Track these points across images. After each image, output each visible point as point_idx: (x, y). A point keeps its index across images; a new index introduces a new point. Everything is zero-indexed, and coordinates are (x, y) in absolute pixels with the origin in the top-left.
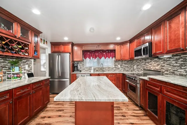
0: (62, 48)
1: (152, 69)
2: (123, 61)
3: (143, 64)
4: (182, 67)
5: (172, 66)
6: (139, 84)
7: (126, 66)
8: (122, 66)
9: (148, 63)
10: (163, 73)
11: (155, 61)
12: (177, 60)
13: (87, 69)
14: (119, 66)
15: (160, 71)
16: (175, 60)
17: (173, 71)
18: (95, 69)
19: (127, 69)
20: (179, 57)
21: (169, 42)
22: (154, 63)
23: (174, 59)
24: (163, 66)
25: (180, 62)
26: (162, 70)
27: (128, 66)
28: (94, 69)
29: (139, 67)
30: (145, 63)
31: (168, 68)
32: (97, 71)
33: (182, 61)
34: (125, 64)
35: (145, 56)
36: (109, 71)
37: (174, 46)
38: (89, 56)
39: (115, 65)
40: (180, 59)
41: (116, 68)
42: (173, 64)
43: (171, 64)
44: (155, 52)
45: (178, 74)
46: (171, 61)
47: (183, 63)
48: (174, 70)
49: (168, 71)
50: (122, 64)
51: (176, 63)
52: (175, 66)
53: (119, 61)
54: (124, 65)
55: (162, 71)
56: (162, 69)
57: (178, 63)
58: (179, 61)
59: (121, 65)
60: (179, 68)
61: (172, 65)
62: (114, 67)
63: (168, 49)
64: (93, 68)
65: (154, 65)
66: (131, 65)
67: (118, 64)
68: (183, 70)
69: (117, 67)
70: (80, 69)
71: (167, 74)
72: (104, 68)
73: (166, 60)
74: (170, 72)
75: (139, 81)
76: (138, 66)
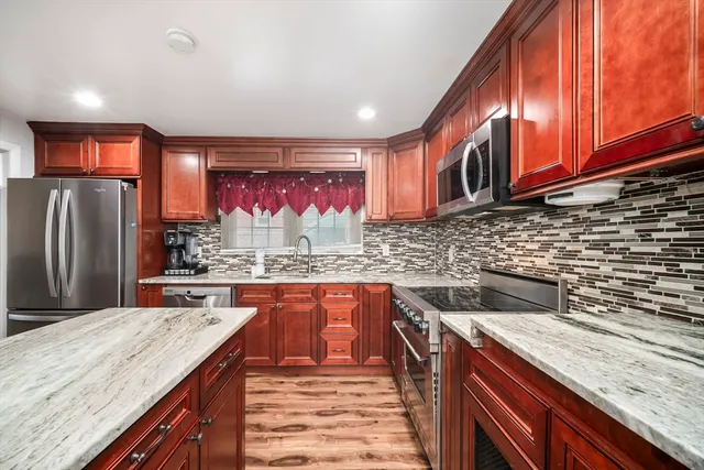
0: (93, 155)
1: (520, 271)
2: (402, 225)
3: (482, 239)
4: (684, 266)
5: (620, 257)
6: (436, 353)
7: (414, 250)
8: (400, 249)
9: (502, 234)
10: (570, 292)
11: (534, 226)
12: (648, 215)
13: (236, 261)
14: (386, 249)
15: (556, 284)
16: (634, 220)
17: (627, 288)
18: (274, 261)
19: (420, 263)
20: (663, 201)
21: (606, 94)
22: (524, 236)
23: (628, 214)
24: (573, 255)
25: (668, 228)
26: (564, 275)
27: (423, 251)
28: (270, 264)
29: (466, 255)
30: (488, 236)
31: (595, 264)
32: (284, 268)
33: (681, 224)
34: (410, 239)
35: (479, 199)
36: (337, 269)
37: (640, 111)
38: (244, 202)
39: (365, 245)
40: (670, 215)
41: (369, 258)
42: (621, 245)
43: (612, 245)
44: (525, 169)
45: (657, 308)
46: (614, 228)
47: (686, 235)
48: (632, 283)
49: (598, 284)
50: (399, 238)
51: (645, 236)
52: (638, 258)
53: (385, 225)
54: (406, 242)
55: (565, 282)
56: (563, 268)
57: (655, 235)
58: (660, 225)
59: (394, 246)
60: (663, 269)
61: (622, 251)
62: (361, 253)
63: (599, 141)
64: (260, 258)
65: (529, 246)
66: (437, 246)
67: (378, 239)
68: (690, 287)
69: (375, 252)
70: (204, 261)
71: (592, 301)
72: (315, 256)
73: (586, 219)
74: (605, 291)
75: (437, 341)
76: (461, 248)
